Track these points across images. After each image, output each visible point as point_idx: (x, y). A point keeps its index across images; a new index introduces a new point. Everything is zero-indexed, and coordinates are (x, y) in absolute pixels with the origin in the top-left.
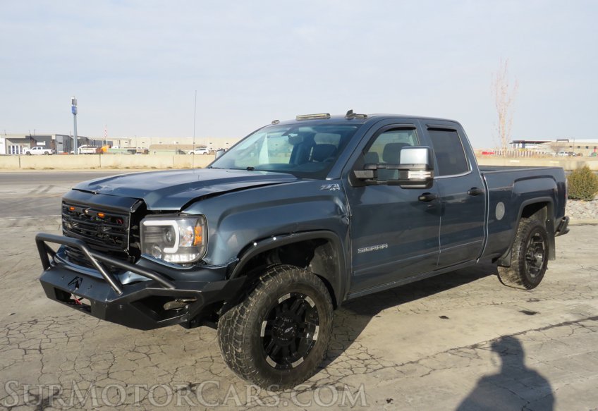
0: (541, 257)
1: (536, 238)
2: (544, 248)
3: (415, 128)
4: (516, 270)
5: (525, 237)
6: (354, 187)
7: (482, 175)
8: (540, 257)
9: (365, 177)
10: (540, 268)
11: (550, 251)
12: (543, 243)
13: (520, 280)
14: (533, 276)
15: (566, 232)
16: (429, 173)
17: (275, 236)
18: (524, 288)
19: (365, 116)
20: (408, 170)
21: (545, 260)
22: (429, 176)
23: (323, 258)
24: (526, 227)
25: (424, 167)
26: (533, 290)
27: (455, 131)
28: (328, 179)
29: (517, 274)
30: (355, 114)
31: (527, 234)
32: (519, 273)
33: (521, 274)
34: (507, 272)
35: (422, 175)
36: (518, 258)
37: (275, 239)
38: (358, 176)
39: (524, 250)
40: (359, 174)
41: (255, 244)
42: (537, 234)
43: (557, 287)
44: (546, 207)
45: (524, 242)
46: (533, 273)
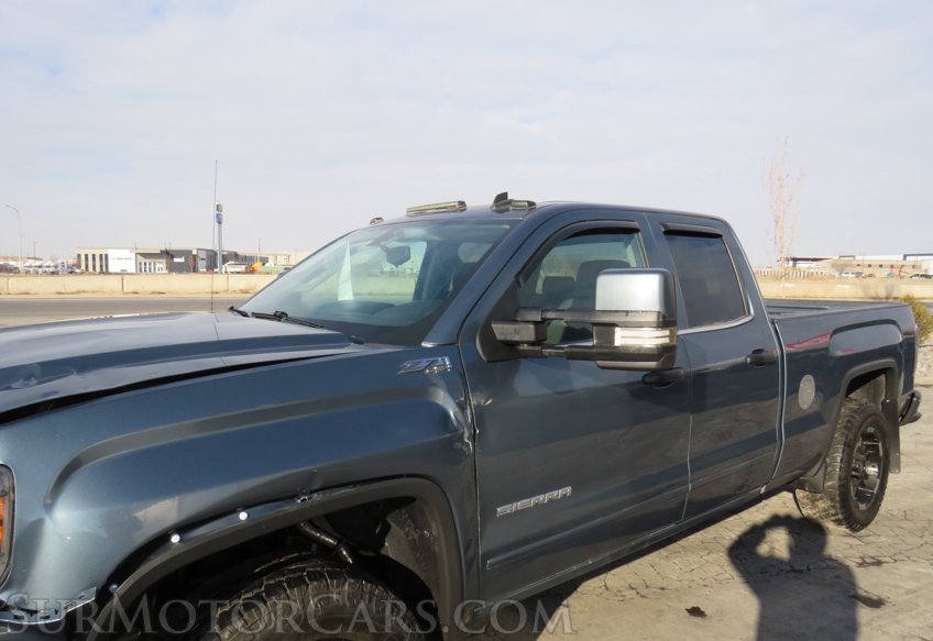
0: (876, 470)
1: (867, 437)
2: (881, 454)
3: (637, 230)
4: (832, 500)
5: (851, 436)
6: (489, 362)
7: (773, 323)
8: (872, 470)
9: (516, 338)
10: (875, 491)
11: (892, 458)
12: (880, 444)
13: (840, 516)
14: (863, 507)
15: (915, 418)
16: (667, 332)
17: (245, 508)
18: (847, 531)
19: (531, 204)
20: (614, 325)
21: (883, 476)
22: (667, 340)
23: (407, 534)
24: (852, 417)
25: (653, 318)
26: (863, 532)
27: (719, 236)
28: (425, 344)
29: (834, 507)
30: (511, 201)
31: (854, 430)
32: (838, 505)
33: (842, 507)
34: (813, 501)
35: (649, 338)
36: (837, 476)
37: (243, 516)
38: (499, 337)
39: (847, 461)
40: (503, 331)
41: (175, 539)
42: (871, 430)
43: (905, 524)
44: (883, 377)
45: (849, 446)
46: (863, 502)
